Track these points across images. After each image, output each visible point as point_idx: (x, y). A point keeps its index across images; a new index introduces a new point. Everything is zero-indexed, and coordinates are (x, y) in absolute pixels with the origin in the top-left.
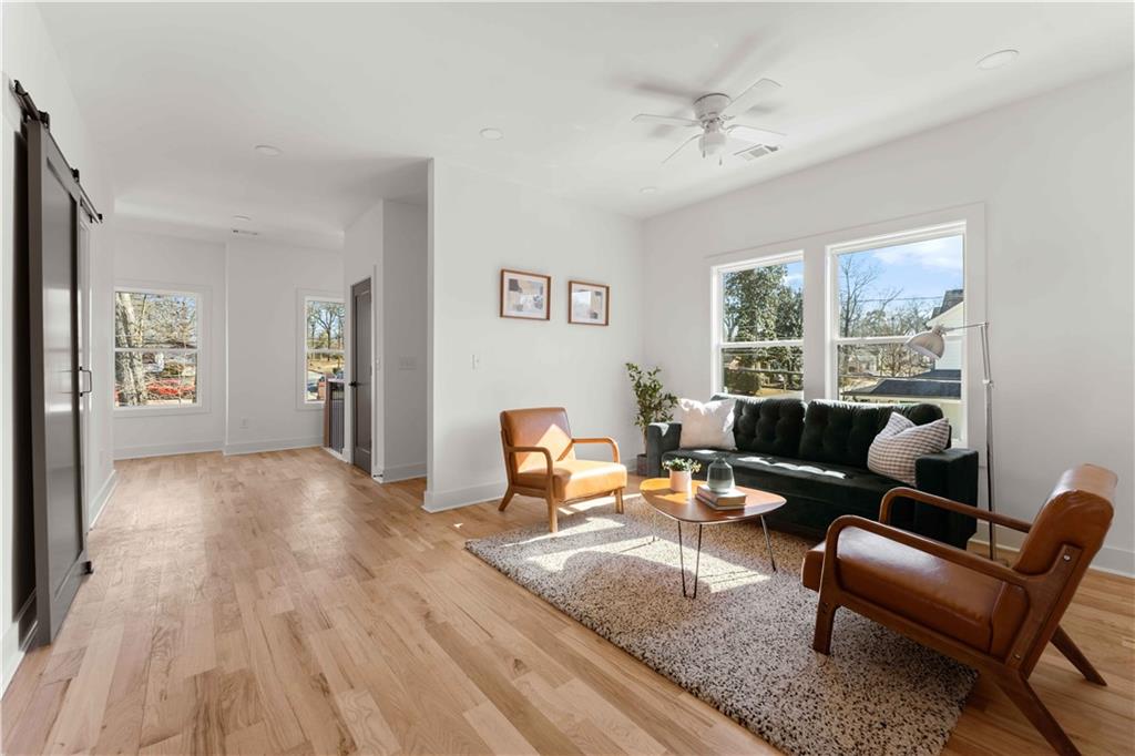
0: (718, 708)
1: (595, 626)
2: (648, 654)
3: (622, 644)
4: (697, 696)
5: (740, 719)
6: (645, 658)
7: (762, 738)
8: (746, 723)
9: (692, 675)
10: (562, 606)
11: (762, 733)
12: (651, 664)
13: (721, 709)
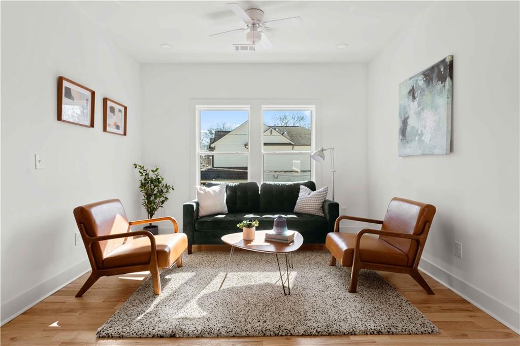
0: (367, 334)
1: (277, 332)
2: (319, 330)
3: (302, 332)
4: (355, 334)
5: (378, 332)
6: (319, 333)
7: (390, 334)
8: (381, 332)
9: (345, 327)
10: (244, 334)
11: (389, 332)
12: (325, 333)
13: (369, 333)
